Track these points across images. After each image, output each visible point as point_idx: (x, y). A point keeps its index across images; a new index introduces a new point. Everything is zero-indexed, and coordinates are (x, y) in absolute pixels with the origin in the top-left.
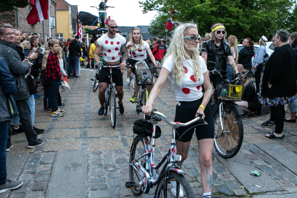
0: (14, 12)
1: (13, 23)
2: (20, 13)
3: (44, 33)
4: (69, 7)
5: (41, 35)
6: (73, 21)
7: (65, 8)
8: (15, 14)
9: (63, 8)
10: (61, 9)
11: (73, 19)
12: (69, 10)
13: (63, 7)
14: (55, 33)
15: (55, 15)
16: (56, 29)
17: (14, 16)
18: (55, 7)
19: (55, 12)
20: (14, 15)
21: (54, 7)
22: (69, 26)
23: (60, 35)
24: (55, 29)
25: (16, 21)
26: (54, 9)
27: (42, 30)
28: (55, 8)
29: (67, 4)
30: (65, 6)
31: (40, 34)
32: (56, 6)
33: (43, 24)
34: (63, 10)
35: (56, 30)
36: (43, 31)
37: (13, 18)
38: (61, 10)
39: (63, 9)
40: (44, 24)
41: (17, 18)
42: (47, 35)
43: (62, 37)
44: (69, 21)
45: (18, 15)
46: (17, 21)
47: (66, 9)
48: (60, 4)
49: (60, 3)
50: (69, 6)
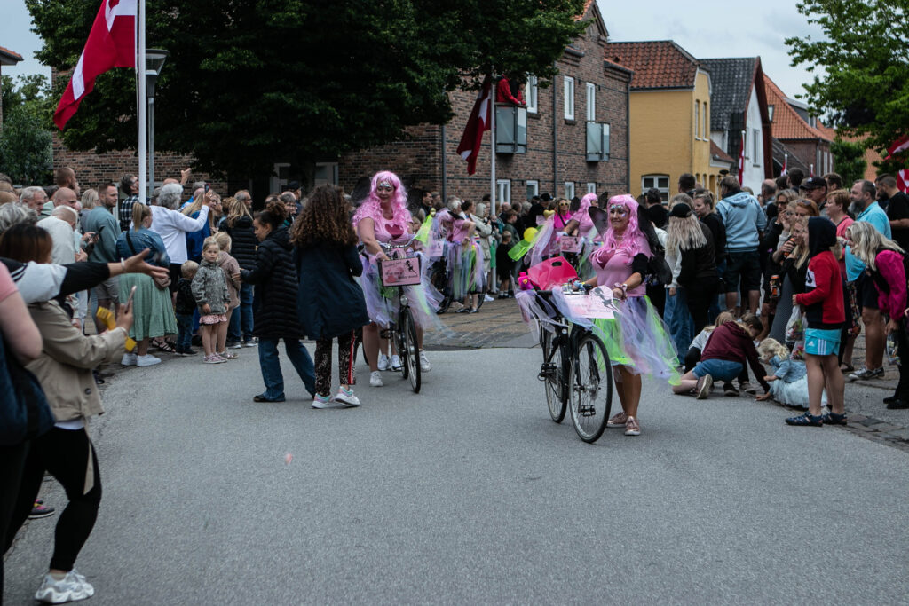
0: (435, 131)
1: (432, 158)
2: (456, 130)
3: (554, 177)
4: (694, 76)
5: (543, 186)
6: (732, 123)
7: (678, 80)
8: (437, 134)
9: (672, 80)
10: (665, 85)
11: (733, 115)
12: (692, 87)
13: (673, 75)
14: (624, 174)
15: (623, 111)
16: (627, 159)
17: (433, 140)
18: (627, 83)
19: (623, 101)
20: (434, 137)
21: (618, 83)
22: (691, 145)
23: (660, 180)
24: (622, 162)
25: (437, 154)
26: (622, 89)
27: (549, 169)
28: (627, 88)
29: (687, 66)
30: (680, 71)
31: (539, 181)
32: (630, 78)
33: (553, 151)
34: (672, 88)
35: (628, 164)
36: (554, 171)
37: (431, 146)
38: (662, 88)
39: (672, 85)
40: (557, 149)
41: (442, 144)
42: (575, 182)
43: (667, 186)
44: (691, 127)
45: (447, 135)
46: (442, 153)
47: (684, 85)
48: (663, 67)
49: (664, 62)
50: (695, 72)
